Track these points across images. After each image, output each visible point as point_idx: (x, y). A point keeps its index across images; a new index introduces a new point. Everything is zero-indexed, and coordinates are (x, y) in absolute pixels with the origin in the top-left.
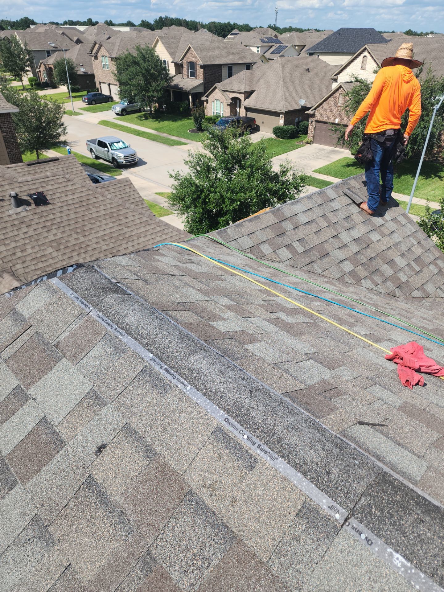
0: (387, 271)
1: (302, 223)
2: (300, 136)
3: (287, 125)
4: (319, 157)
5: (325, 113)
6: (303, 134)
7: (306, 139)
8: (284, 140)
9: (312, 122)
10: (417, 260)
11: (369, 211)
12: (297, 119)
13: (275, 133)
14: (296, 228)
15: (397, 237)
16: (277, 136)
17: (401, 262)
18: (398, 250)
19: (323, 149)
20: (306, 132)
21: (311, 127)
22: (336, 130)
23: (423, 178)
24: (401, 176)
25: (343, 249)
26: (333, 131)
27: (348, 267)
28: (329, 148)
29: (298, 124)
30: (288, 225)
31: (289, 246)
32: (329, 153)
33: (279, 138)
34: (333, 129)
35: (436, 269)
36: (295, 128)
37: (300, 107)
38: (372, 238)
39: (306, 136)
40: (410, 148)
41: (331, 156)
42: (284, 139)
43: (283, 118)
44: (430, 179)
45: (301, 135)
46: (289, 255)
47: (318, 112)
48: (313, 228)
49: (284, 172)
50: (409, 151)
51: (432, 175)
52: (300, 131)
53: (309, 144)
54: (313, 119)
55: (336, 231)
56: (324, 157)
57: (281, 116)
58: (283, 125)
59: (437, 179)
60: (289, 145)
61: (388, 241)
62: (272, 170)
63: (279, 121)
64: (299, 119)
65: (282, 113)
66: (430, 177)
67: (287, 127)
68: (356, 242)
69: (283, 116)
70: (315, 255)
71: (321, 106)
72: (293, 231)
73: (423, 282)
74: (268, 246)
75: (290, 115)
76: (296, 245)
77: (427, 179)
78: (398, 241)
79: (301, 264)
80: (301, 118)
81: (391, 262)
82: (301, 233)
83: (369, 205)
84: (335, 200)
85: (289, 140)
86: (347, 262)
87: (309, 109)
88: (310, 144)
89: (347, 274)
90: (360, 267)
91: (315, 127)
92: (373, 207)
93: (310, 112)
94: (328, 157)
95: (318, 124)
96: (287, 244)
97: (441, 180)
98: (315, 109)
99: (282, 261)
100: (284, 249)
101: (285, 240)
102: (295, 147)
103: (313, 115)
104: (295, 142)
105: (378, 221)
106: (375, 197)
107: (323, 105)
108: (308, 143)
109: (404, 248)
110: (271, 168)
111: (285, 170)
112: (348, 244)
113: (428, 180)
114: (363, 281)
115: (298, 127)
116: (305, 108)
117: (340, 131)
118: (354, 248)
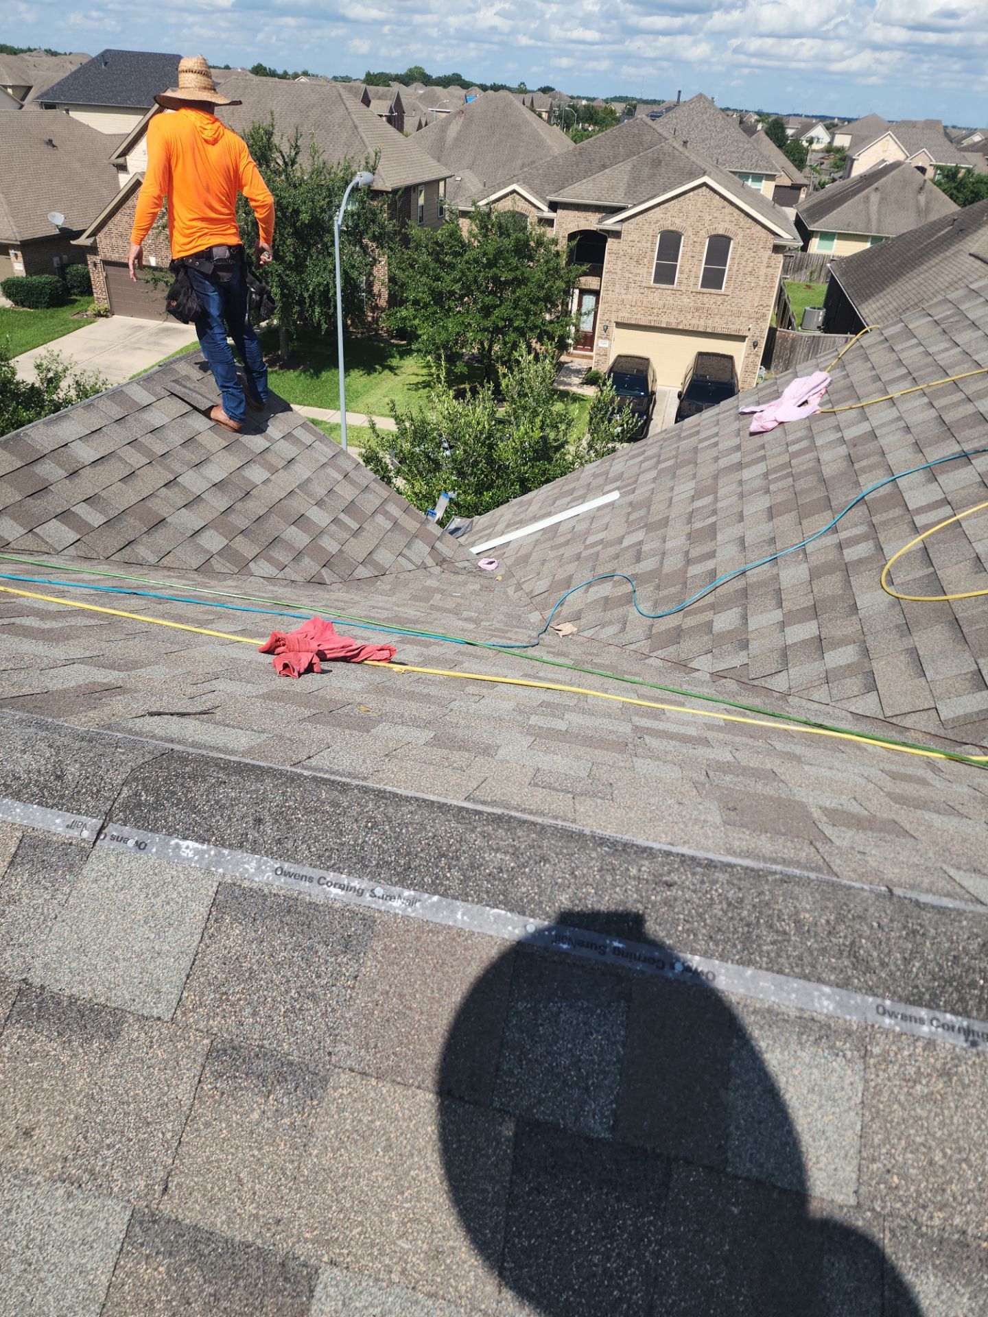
0: (298, 537)
1: (87, 463)
2: (76, 301)
3: (36, 273)
4: (135, 346)
5: (120, 243)
6: (82, 294)
7: (92, 306)
8: (38, 312)
9: (95, 265)
10: (350, 509)
11: (232, 423)
12: (56, 260)
13: (8, 295)
14: (73, 474)
15: (302, 471)
16: (16, 303)
17: (320, 517)
18: (310, 495)
19: (141, 327)
20: (88, 290)
21: (98, 278)
22: (156, 281)
23: (361, 373)
24: (320, 373)
25: (195, 507)
26: (148, 282)
27: (213, 541)
28: (153, 324)
29: (62, 270)
30: (49, 471)
31: (65, 516)
32: (157, 334)
33: (24, 306)
34: (149, 277)
35: (388, 522)
36: (58, 281)
37: (57, 232)
38: (251, 478)
39: (91, 298)
40: (321, 313)
41: (165, 341)
42: (37, 308)
43: (20, 259)
44: (376, 374)
45: (78, 298)
46: (73, 536)
47: (103, 241)
48: (115, 471)
49: (50, 381)
50: (320, 320)
51: (377, 367)
52: (73, 287)
53: (102, 316)
54: (98, 259)
55: (172, 471)
56: (148, 343)
57: (12, 252)
58: (24, 275)
59: (387, 372)
60: (54, 321)
61: (286, 481)
62: (18, 377)
63: (12, 267)
64: (61, 259)
65: (14, 247)
66: (375, 370)
67: (35, 279)
68: (220, 489)
69: (19, 253)
70: (134, 525)
71: (106, 229)
72: (68, 482)
73: (370, 549)
74: (12, 522)
75: (32, 249)
76: (83, 511)
77: (369, 374)
78: (305, 477)
79: (105, 549)
80: (65, 257)
81: (300, 520)
82: (88, 483)
83: (227, 410)
84: (151, 407)
85: (50, 311)
86: (209, 533)
87: (78, 234)
88: (107, 316)
89: (216, 556)
90: (239, 538)
91: (106, 277)
92: (237, 413)
93: (83, 241)
94: (156, 344)
95: (111, 269)
96: (59, 510)
97: (396, 374)
98: (94, 234)
99: (55, 550)
100: (54, 523)
101: (53, 502)
102: (71, 325)
103: (93, 249)
104: (66, 314)
105: (255, 442)
106: (234, 391)
107: (110, 224)
108: (99, 315)
109: (320, 491)
110: (14, 374)
111: (51, 375)
112: (203, 496)
113: (372, 376)
114: (252, 565)
115: (64, 279)
116: (67, 234)
117: (167, 283)
118: (219, 502)
